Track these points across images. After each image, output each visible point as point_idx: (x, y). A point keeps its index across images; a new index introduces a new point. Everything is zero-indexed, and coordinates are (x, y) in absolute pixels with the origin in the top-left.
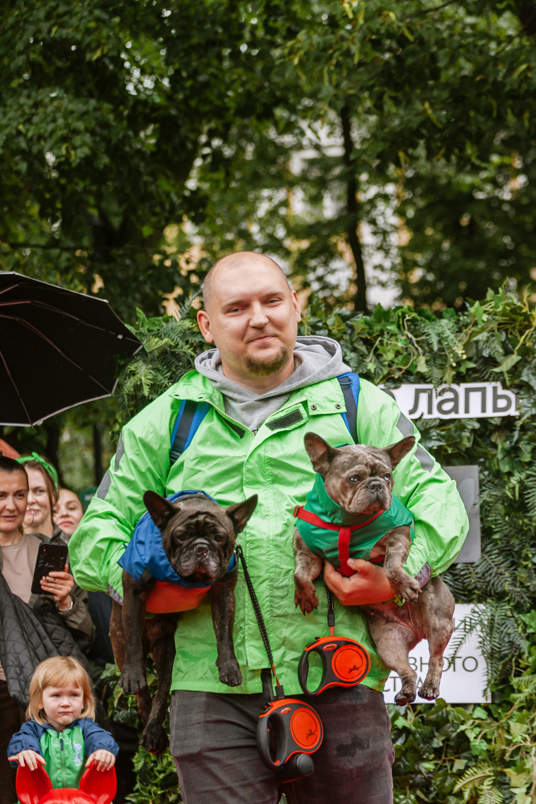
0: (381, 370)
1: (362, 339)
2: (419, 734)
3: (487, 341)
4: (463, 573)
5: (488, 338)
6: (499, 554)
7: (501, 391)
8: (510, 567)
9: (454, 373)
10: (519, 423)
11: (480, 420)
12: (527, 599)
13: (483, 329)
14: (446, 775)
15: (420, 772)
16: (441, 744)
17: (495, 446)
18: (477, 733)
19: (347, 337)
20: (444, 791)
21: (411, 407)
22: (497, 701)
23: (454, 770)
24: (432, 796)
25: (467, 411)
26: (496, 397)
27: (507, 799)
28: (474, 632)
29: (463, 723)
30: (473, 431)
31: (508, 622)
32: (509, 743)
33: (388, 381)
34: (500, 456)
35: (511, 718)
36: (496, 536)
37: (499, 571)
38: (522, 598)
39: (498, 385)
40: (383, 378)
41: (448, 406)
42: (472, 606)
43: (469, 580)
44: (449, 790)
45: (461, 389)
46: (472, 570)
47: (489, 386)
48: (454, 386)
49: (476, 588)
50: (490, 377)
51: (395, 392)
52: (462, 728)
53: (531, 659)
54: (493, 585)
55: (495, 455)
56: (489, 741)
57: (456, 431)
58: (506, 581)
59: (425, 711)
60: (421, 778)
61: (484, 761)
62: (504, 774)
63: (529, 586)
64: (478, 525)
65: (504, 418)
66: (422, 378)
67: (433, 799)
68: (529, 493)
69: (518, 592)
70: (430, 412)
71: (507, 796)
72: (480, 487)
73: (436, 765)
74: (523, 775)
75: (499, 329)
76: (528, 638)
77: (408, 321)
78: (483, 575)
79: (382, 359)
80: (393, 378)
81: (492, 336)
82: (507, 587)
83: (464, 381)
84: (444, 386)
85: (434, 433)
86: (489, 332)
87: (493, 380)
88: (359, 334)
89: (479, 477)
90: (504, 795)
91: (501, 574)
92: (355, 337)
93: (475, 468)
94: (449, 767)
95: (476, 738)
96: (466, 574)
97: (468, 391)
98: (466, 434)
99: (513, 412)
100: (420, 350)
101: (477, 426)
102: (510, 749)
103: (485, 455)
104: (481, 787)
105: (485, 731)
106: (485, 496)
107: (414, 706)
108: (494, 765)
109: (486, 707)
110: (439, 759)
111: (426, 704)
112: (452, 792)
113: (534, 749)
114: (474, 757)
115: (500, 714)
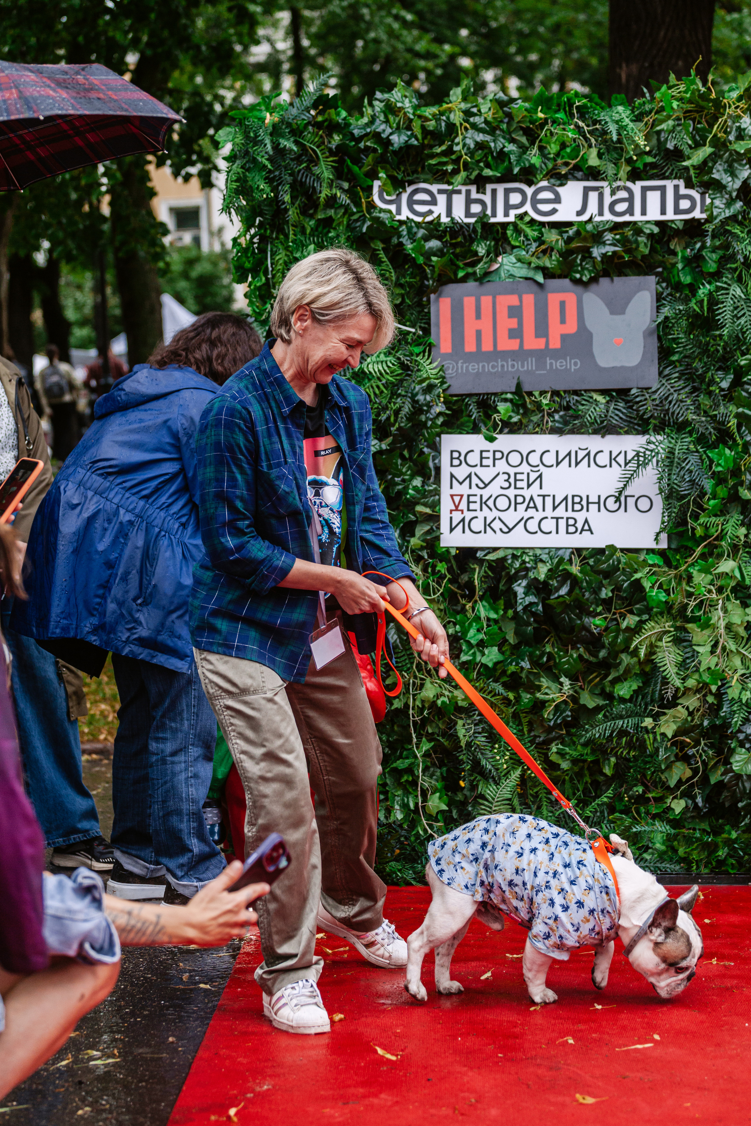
0: (545, 164)
1: (522, 128)
2: (587, 582)
3: (673, 131)
4: (638, 399)
5: (674, 127)
6: (679, 378)
7: (683, 191)
8: (692, 393)
9: (629, 168)
10: (710, 227)
11: (658, 223)
12: (712, 430)
13: (669, 117)
15: (587, 629)
16: (610, 594)
17: (674, 253)
18: (653, 582)
19: (504, 126)
20: (617, 648)
21: (579, 208)
22: (673, 546)
24: (601, 655)
25: (644, 212)
26: (678, 197)
27: (688, 658)
28: (649, 467)
29: (636, 571)
30: (651, 236)
31: (690, 457)
32: (690, 595)
33: (551, 177)
34: (680, 266)
35: (693, 565)
36: (675, 358)
37: (680, 397)
38: (707, 429)
39: (681, 183)
40: (547, 174)
41: (621, 207)
42: (647, 437)
43: (645, 407)
44: (622, 646)
45: (637, 187)
46: (647, 396)
47: (669, 185)
48: (629, 184)
49: (652, 416)
50: (671, 174)
51: (560, 190)
52: (637, 576)
55: (674, 265)
56: (667, 592)
57: (633, 235)
58: (689, 409)
59: (591, 557)
60: (586, 634)
61: (661, 613)
62: (686, 630)
63: (716, 415)
64: (655, 343)
65: (686, 221)
66: (594, 174)
67: (603, 658)
68: (719, 308)
69: (703, 422)
70: (601, 213)
71: (687, 655)
72: (658, 300)
73: (605, 619)
74: (707, 632)
75: (685, 118)
76: (713, 477)
77: (577, 107)
78: (661, 402)
79: (546, 152)
80: (560, 173)
81: (679, 125)
82: (691, 417)
83: (641, 179)
84: (619, 183)
85: (609, 237)
86: (674, 120)
87: (675, 178)
88: (519, 122)
89: (657, 290)
90: (685, 654)
91: (682, 401)
92: (515, 126)
93: (652, 279)
94: (620, 621)
95: (652, 587)
96: (641, 401)
97: (644, 190)
98: (642, 239)
99: (697, 214)
100: (593, 141)
101: (656, 230)
102: (694, 603)
103: (662, 264)
104: (659, 644)
105: (663, 579)
106: (666, 311)
107: (579, 551)
108: (674, 619)
109: (662, 553)
110: (609, 611)
111: (593, 549)
112: (626, 649)
113: (720, 602)
114: (648, 610)
115: (678, 560)
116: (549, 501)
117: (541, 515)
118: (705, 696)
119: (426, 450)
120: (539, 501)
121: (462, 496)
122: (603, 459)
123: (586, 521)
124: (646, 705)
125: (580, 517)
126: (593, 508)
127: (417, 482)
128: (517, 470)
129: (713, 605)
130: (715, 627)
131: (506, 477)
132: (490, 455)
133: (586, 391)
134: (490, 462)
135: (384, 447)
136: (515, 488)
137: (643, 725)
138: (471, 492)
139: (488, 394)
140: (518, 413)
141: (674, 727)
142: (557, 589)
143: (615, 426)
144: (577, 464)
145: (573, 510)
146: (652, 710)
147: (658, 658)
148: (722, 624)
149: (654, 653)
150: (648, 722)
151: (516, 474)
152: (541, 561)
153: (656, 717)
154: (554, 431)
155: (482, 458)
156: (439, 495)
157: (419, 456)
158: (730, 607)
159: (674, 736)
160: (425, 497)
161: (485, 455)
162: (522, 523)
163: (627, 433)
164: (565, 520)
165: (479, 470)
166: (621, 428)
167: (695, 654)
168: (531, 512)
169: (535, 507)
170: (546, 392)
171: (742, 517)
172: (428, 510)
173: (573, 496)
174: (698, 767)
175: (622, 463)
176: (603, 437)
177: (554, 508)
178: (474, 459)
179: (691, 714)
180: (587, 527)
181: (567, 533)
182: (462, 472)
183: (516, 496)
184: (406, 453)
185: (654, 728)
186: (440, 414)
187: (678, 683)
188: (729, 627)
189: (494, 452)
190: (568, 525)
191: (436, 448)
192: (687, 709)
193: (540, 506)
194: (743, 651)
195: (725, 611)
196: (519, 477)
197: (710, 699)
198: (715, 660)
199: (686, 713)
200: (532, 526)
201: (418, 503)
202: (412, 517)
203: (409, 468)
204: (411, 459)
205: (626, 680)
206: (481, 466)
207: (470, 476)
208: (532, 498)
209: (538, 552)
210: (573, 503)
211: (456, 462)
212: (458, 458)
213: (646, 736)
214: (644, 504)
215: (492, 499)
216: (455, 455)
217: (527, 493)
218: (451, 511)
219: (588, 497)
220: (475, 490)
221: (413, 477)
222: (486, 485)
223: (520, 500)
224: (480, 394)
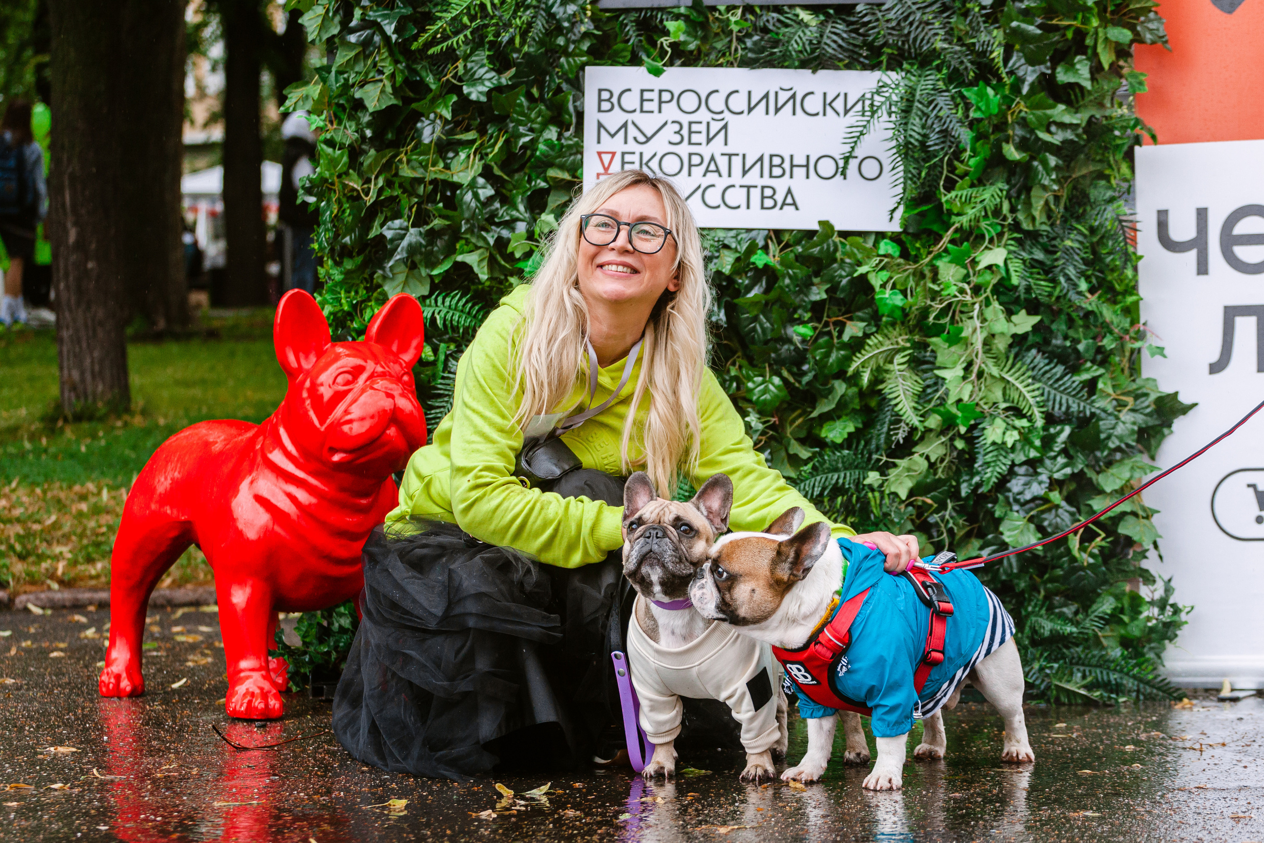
2: (790, 277)
4: (866, 19)
8: (942, 12)
12: (969, 65)
14: (830, 347)
15: (789, 341)
16: (823, 296)
18: (885, 279)
20: (826, 371)
22: (910, 230)
23: (846, 337)
24: (806, 379)
27: (928, 386)
29: (859, 264)
31: (938, 100)
32: (934, 295)
35: (939, 256)
37: (925, 18)
38: (962, 63)
42: (877, 74)
43: (876, 30)
44: (835, 370)
46: (880, 14)
49: (885, 44)
52: (862, 270)
53: (972, 162)
54: (915, 39)
56: (904, 293)
58: (936, 34)
59: (797, 242)
60: (789, 350)
61: (893, 324)
62: (926, 346)
63: (974, 44)
67: (808, 383)
69: (955, 53)
71: (929, 382)
73: (815, 329)
74: (956, 349)
76: (971, 126)
78: (898, 24)
82: (939, 45)
90: (924, 381)
91: (927, 23)
94: (835, 334)
95: (883, 286)
96: (869, 22)
102: (938, 306)
104: (889, 367)
105: (897, 276)
107: (778, 234)
108: (911, 332)
109: (895, 238)
110: (819, 320)
111: (799, 231)
112: (841, 374)
113: (977, 306)
114: (875, 318)
115: (918, 249)
116: (737, 162)
117: (725, 181)
118: (952, 439)
119: (564, 86)
120: (723, 162)
121: (614, 154)
122: (814, 104)
123: (789, 192)
124: (870, 454)
125: (781, 186)
126: (800, 172)
127: (552, 133)
128: (693, 117)
129: (965, 310)
130: (967, 343)
131: (676, 127)
132: (655, 96)
133: (791, 7)
134: (654, 106)
135: (504, 81)
136: (690, 143)
137: (866, 482)
138: (626, 148)
139: (652, 9)
140: (696, 37)
141: (909, 484)
142: (749, 289)
143: (832, 57)
144: (777, 110)
145: (771, 176)
146: (879, 460)
147: (886, 388)
148: (978, 340)
149: (882, 381)
150: (873, 477)
151: (690, 123)
152: (726, 247)
153: (883, 470)
154: (745, 63)
155: (642, 100)
156: (582, 154)
157: (554, 95)
158: (989, 313)
159: (909, 497)
160: (561, 154)
161: (647, 95)
162: (699, 193)
163: (848, 67)
164: (759, 190)
165: (637, 117)
166: (841, 60)
167: (939, 381)
168: (712, 178)
169: (717, 171)
170: (735, 7)
171: (1006, 187)
172: (566, 176)
173: (771, 156)
174: (943, 540)
175: (841, 110)
176: (814, 72)
177: (745, 172)
178: (631, 101)
179: (932, 465)
180: (790, 201)
181: (763, 208)
182: (613, 120)
183: (690, 155)
184: (535, 91)
185: (881, 486)
186: (586, 35)
187: (915, 421)
188: (987, 344)
189: (661, 91)
190: (763, 197)
191: (577, 85)
192: (927, 458)
193: (724, 170)
194: (1007, 376)
195: (984, 320)
196: (695, 127)
197: (960, 444)
198: (969, 388)
199: (925, 464)
200: (713, 197)
201: (551, 165)
202: (543, 184)
203: (539, 114)
204: (542, 99)
205: (839, 417)
206: (642, 111)
207: (625, 125)
208: (712, 158)
209: (721, 234)
210: (771, 166)
211: (606, 106)
212: (608, 100)
213: (870, 495)
214: (870, 169)
215: (657, 159)
216: (605, 95)
217: (706, 151)
218: (598, 175)
219: (792, 156)
220: (632, 146)
221: (545, 126)
222: (648, 139)
223: (696, 160)
224: (640, 10)
